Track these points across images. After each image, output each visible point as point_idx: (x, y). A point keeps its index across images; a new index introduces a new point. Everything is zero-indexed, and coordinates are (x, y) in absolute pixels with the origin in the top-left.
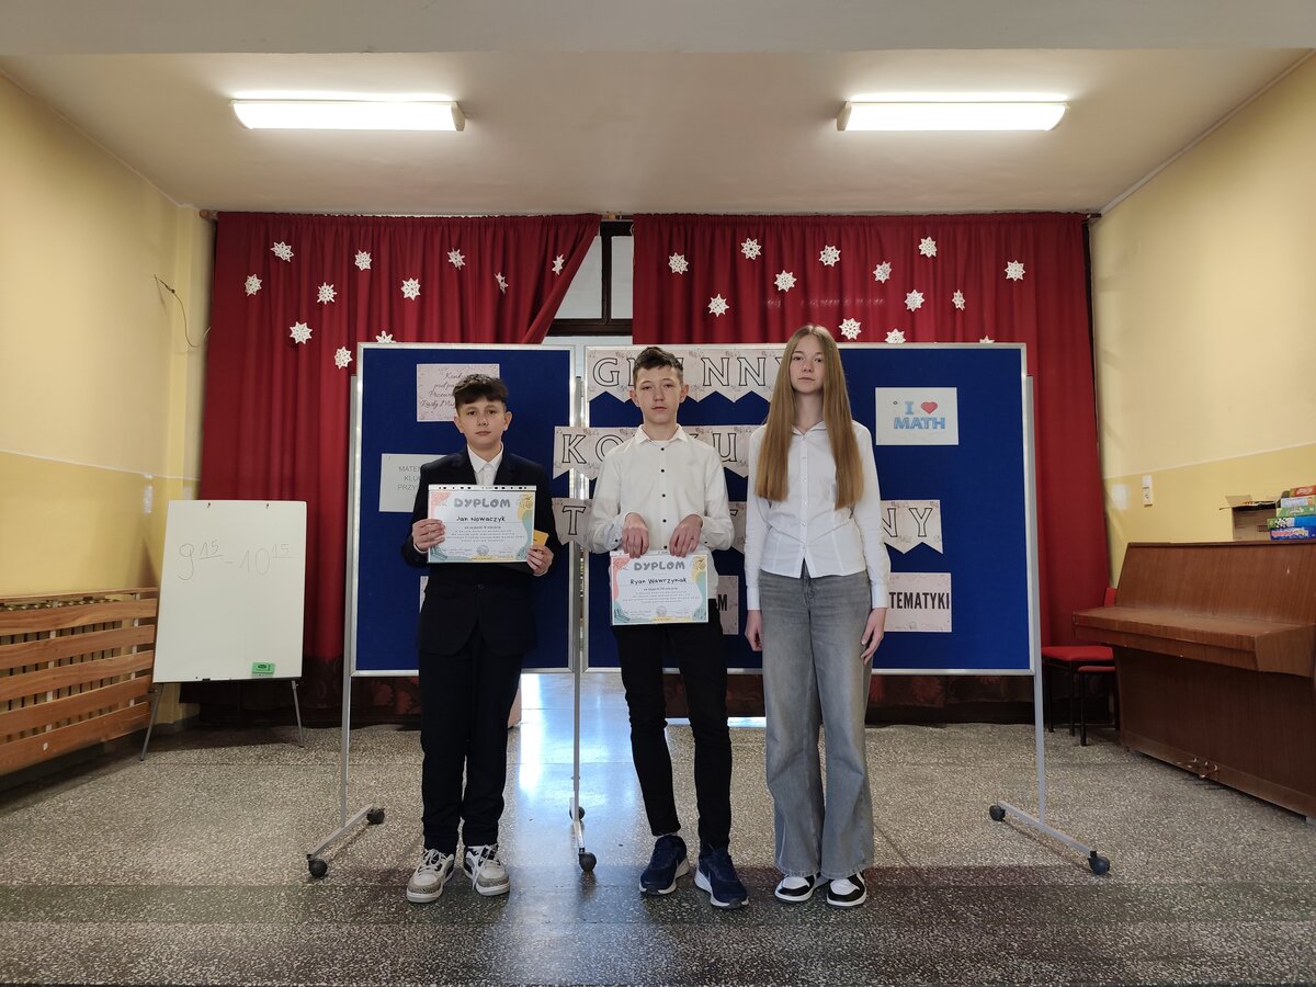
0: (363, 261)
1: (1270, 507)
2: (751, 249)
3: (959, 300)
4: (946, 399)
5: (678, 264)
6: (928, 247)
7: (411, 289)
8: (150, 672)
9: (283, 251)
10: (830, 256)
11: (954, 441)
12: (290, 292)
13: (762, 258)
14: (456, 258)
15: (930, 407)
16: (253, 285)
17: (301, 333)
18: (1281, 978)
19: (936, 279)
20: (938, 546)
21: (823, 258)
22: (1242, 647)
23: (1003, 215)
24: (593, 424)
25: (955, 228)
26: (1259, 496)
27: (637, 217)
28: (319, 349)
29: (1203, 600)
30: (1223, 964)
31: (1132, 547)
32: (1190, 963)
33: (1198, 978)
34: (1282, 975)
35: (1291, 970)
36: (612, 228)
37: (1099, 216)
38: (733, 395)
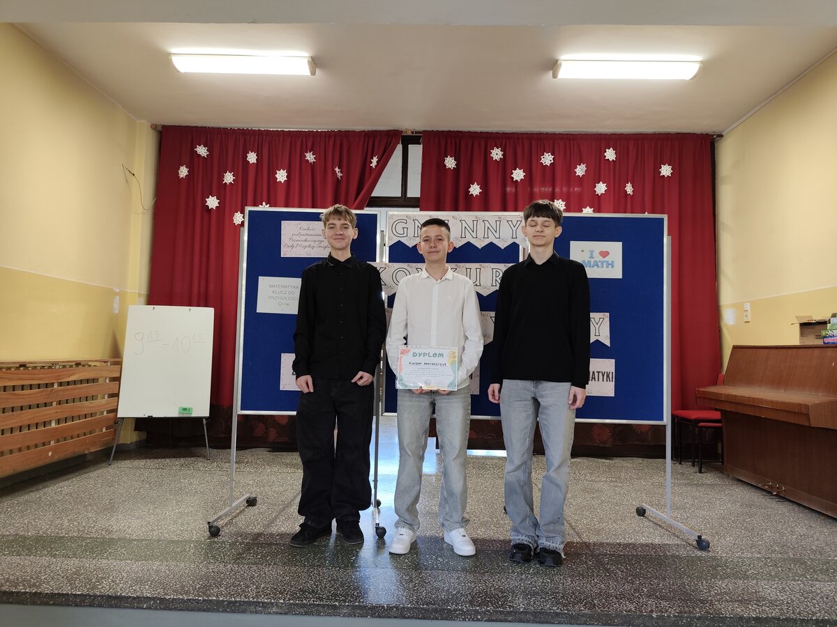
0: (252, 158)
1: (823, 323)
2: (497, 154)
3: (629, 189)
4: (615, 249)
5: (450, 163)
6: (610, 155)
7: (281, 176)
8: (115, 411)
9: (202, 151)
10: (547, 159)
11: (619, 276)
12: (206, 177)
13: (504, 160)
14: (310, 157)
15: (604, 254)
16: (183, 172)
17: (212, 202)
18: (813, 615)
19: (615, 175)
20: (607, 343)
21: (543, 161)
22: (801, 411)
23: (660, 134)
24: (390, 261)
25: (630, 143)
26: (817, 317)
27: (425, 132)
28: (224, 212)
29: (779, 381)
30: (777, 606)
31: (735, 348)
32: (756, 604)
33: (759, 613)
34: (813, 614)
35: (820, 611)
36: (409, 140)
37: (721, 136)
38: (480, 244)
